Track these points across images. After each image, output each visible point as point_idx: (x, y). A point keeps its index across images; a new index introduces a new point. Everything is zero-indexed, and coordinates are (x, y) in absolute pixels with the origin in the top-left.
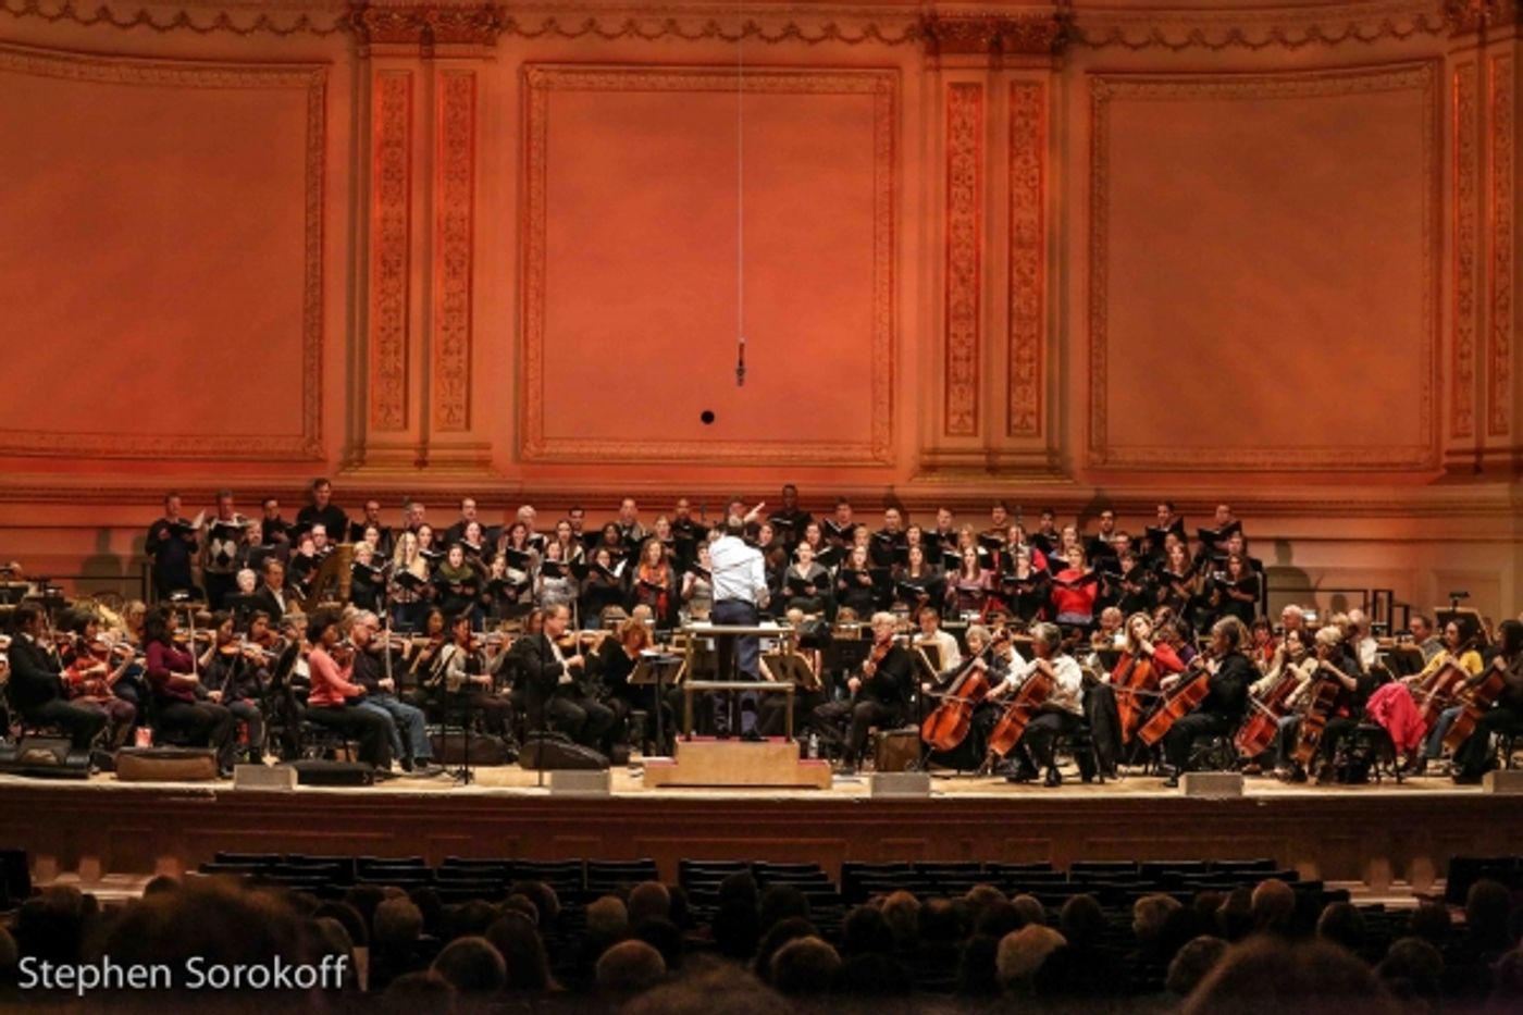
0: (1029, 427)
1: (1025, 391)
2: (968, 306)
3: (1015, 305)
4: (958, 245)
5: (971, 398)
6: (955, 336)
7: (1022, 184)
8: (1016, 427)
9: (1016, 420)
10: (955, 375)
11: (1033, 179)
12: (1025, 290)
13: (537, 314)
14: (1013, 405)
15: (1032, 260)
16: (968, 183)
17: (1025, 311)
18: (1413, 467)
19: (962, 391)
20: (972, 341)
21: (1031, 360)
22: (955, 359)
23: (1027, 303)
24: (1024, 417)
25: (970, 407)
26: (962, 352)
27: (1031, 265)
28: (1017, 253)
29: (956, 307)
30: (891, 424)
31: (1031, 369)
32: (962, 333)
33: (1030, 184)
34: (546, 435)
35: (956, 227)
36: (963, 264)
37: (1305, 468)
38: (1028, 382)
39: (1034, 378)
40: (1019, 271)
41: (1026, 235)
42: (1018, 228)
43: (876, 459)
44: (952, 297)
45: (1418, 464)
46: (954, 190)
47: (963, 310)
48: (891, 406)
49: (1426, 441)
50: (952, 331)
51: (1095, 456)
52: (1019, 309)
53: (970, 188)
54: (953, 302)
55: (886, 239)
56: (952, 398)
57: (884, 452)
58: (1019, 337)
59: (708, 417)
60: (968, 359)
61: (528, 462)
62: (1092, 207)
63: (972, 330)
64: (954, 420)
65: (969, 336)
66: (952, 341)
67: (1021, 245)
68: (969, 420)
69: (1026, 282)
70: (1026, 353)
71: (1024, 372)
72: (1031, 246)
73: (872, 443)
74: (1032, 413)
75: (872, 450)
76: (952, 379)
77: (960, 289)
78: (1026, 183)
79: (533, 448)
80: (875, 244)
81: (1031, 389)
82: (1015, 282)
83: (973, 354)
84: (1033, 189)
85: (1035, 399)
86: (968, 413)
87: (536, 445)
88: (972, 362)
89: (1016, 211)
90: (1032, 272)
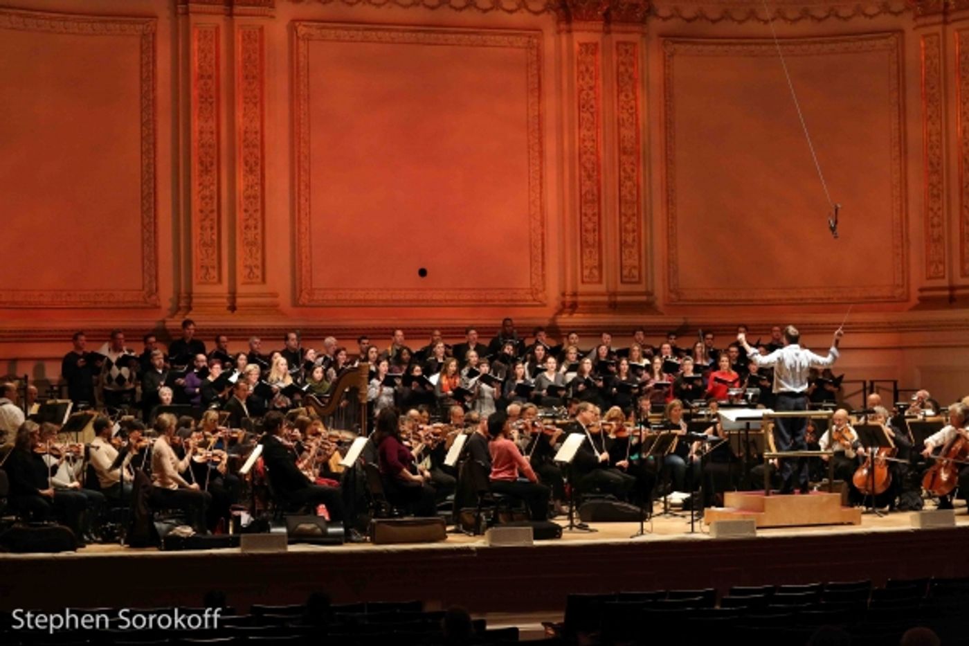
0: (634, 277)
1: (631, 252)
2: (593, 195)
3: (623, 193)
4: (585, 153)
5: (597, 257)
6: (586, 215)
7: (625, 111)
8: (626, 277)
9: (625, 272)
10: (587, 242)
11: (632, 108)
12: (629, 184)
13: (306, 200)
14: (624, 262)
15: (632, 163)
16: (591, 110)
17: (629, 197)
18: (891, 300)
19: (591, 252)
20: (596, 218)
21: (634, 231)
22: (586, 231)
23: (630, 192)
24: (630, 271)
25: (596, 264)
26: (590, 226)
27: (631, 166)
28: (624, 158)
29: (585, 195)
30: (543, 276)
31: (634, 237)
32: (590, 212)
33: (630, 111)
34: (313, 287)
35: (584, 140)
36: (589, 166)
37: (810, 301)
38: (632, 246)
39: (636, 244)
40: (625, 170)
41: (628, 145)
42: (623, 141)
43: (534, 300)
44: (583, 188)
45: (894, 297)
46: (582, 114)
47: (589, 197)
48: (543, 264)
49: (899, 282)
50: (583, 211)
51: (673, 296)
52: (625, 196)
53: (592, 113)
54: (583, 193)
55: (537, 148)
56: (585, 257)
57: (540, 296)
58: (625, 215)
59: (423, 273)
60: (594, 231)
61: (304, 306)
62: (666, 128)
63: (596, 210)
64: (586, 272)
65: (594, 215)
66: (584, 218)
67: (625, 153)
68: (596, 272)
69: (630, 178)
70: (630, 226)
71: (630, 240)
72: (631, 154)
73: (531, 289)
74: (635, 267)
75: (532, 294)
76: (584, 244)
77: (588, 183)
78: (628, 110)
79: (307, 296)
80: (529, 152)
81: (634, 250)
82: (622, 178)
83: (597, 228)
84: (631, 114)
85: (636, 257)
86: (595, 267)
87: (308, 294)
88: (597, 233)
89: (622, 129)
90: (633, 170)
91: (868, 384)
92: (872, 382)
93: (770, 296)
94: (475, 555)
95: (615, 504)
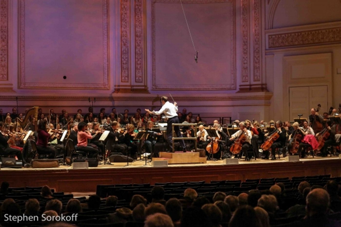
0: (140, 80)
1: (139, 72)
2: (126, 51)
3: (136, 51)
4: (123, 36)
5: (127, 73)
6: (123, 58)
7: (137, 22)
8: (137, 80)
9: (137, 78)
10: (123, 67)
11: (140, 21)
12: (138, 47)
13: (23, 51)
14: (136, 75)
15: (140, 40)
16: (125, 21)
17: (138, 52)
18: (230, 89)
19: (125, 71)
20: (127, 59)
21: (140, 64)
22: (123, 64)
23: (139, 50)
24: (139, 78)
25: (127, 75)
26: (125, 62)
27: (140, 41)
28: (137, 38)
29: (123, 51)
30: (108, 79)
31: (140, 66)
32: (125, 57)
33: (139, 22)
34: (26, 82)
35: (123, 32)
36: (124, 41)
37: (202, 89)
38: (140, 69)
39: (141, 69)
40: (137, 43)
41: (138, 34)
42: (137, 32)
43: (104, 88)
44: (122, 49)
45: (231, 88)
46: (122, 23)
47: (125, 52)
48: (108, 75)
49: (233, 83)
50: (122, 57)
51: (154, 87)
52: (137, 52)
53: (126, 22)
54: (122, 50)
55: (106, 34)
56: (122, 73)
57: (107, 86)
58: (137, 59)
59: (65, 77)
60: (126, 64)
61: (22, 89)
62: (152, 28)
63: (127, 57)
64: (123, 78)
65: (126, 58)
66: (122, 59)
67: (137, 37)
68: (127, 78)
69: (139, 45)
70: (139, 62)
71: (139, 67)
72: (140, 37)
73: (104, 84)
74: (140, 77)
75: (104, 85)
77: (124, 47)
78: (138, 22)
79: (23, 85)
80: (103, 36)
81: (140, 71)
82: (136, 45)
83: (127, 62)
84: (140, 23)
85: (141, 73)
86: (126, 77)
87: (24, 84)
88: (127, 64)
89: (136, 28)
90: (140, 43)
91: (221, 118)
92: (223, 118)
93: (188, 88)
94: (68, 172)
95: (122, 156)
